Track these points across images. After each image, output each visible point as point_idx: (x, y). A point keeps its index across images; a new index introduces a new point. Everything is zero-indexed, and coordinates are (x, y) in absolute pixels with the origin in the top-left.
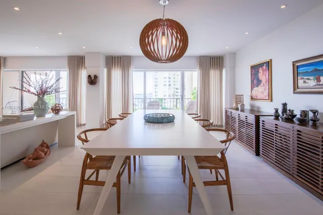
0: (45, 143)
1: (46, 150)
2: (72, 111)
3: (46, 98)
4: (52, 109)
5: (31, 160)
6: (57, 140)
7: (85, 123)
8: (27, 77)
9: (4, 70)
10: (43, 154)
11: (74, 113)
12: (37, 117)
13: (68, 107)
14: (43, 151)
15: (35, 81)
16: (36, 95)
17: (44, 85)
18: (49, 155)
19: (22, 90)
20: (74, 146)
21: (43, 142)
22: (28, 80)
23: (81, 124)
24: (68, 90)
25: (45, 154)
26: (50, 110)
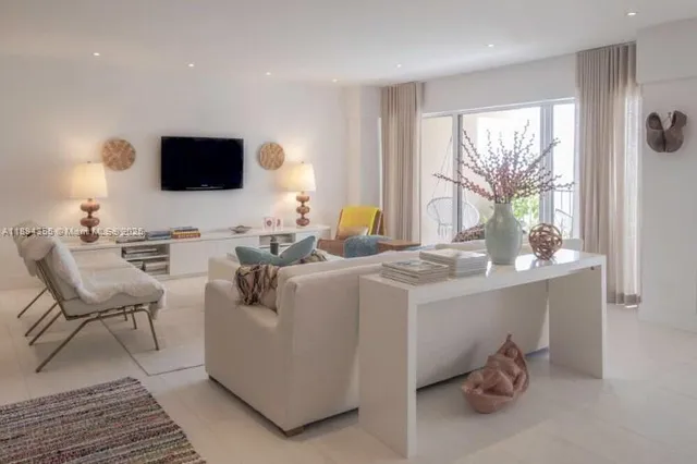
0: (514, 346)
1: (517, 370)
2: (590, 251)
3: (516, 205)
4: (531, 239)
5: (479, 392)
6: (545, 342)
7: (636, 291)
8: (469, 147)
9: (425, 115)
10: (508, 381)
11: (599, 260)
12: (495, 263)
13: (577, 236)
14: (510, 373)
15: (488, 155)
16: (490, 199)
17: (511, 168)
18: (524, 388)
19: (459, 183)
20: (599, 377)
21: (508, 340)
22: (472, 153)
23: (622, 296)
24: (578, 182)
25: (515, 383)
26: (527, 244)
